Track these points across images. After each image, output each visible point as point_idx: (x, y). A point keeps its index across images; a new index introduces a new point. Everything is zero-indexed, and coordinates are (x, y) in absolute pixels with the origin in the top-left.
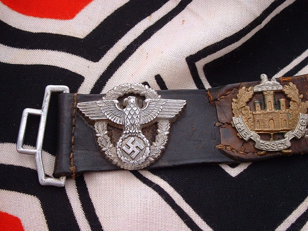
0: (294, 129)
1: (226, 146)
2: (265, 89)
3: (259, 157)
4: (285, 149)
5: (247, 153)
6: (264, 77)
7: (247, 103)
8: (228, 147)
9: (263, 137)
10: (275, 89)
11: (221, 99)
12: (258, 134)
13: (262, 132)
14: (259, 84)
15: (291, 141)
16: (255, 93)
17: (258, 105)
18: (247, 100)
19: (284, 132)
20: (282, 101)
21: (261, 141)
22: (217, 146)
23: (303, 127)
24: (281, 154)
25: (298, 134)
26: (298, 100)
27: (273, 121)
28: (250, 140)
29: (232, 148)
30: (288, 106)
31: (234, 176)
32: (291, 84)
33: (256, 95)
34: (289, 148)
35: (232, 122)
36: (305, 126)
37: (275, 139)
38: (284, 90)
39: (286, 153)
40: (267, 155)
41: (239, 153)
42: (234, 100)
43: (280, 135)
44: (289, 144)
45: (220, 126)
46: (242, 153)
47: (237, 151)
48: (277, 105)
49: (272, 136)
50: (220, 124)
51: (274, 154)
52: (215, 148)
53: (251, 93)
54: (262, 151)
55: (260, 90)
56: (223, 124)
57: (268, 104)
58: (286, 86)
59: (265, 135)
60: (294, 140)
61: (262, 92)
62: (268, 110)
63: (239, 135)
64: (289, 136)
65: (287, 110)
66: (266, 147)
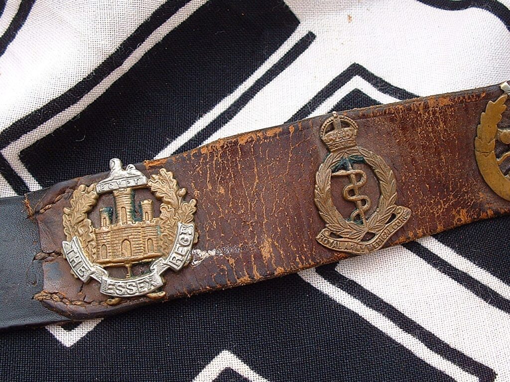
0: (168, 254)
1: (52, 294)
2: (114, 186)
3: (110, 308)
4: (154, 292)
5: (90, 303)
6: (116, 163)
7: (88, 213)
8: (55, 296)
10: (132, 183)
11: (45, 210)
12: (105, 268)
13: (112, 264)
15: (163, 275)
17: (105, 215)
18: (86, 208)
19: (150, 260)
20: (146, 204)
21: (109, 281)
22: (37, 295)
23: (186, 249)
24: (147, 301)
25: (175, 262)
26: (174, 200)
27: (128, 242)
28: (91, 280)
29: (62, 297)
30: (156, 213)
31: (70, 346)
32: (163, 171)
33: (104, 197)
35: (62, 252)
36: (188, 246)
37: (134, 275)
38: (150, 184)
39: (155, 298)
40: (124, 304)
41: (75, 304)
42: (67, 210)
44: (159, 281)
45: (43, 258)
46: (79, 303)
47: (71, 302)
48: (137, 213)
49: (129, 269)
50: (43, 255)
51: (136, 302)
52: (33, 298)
53: (93, 195)
54: (113, 298)
55: (106, 188)
56: (49, 254)
57: (121, 213)
58: (154, 176)
60: (168, 273)
61: (111, 192)
62: (121, 223)
63: (73, 273)
64: (157, 268)
65: (155, 220)
66: (117, 291)
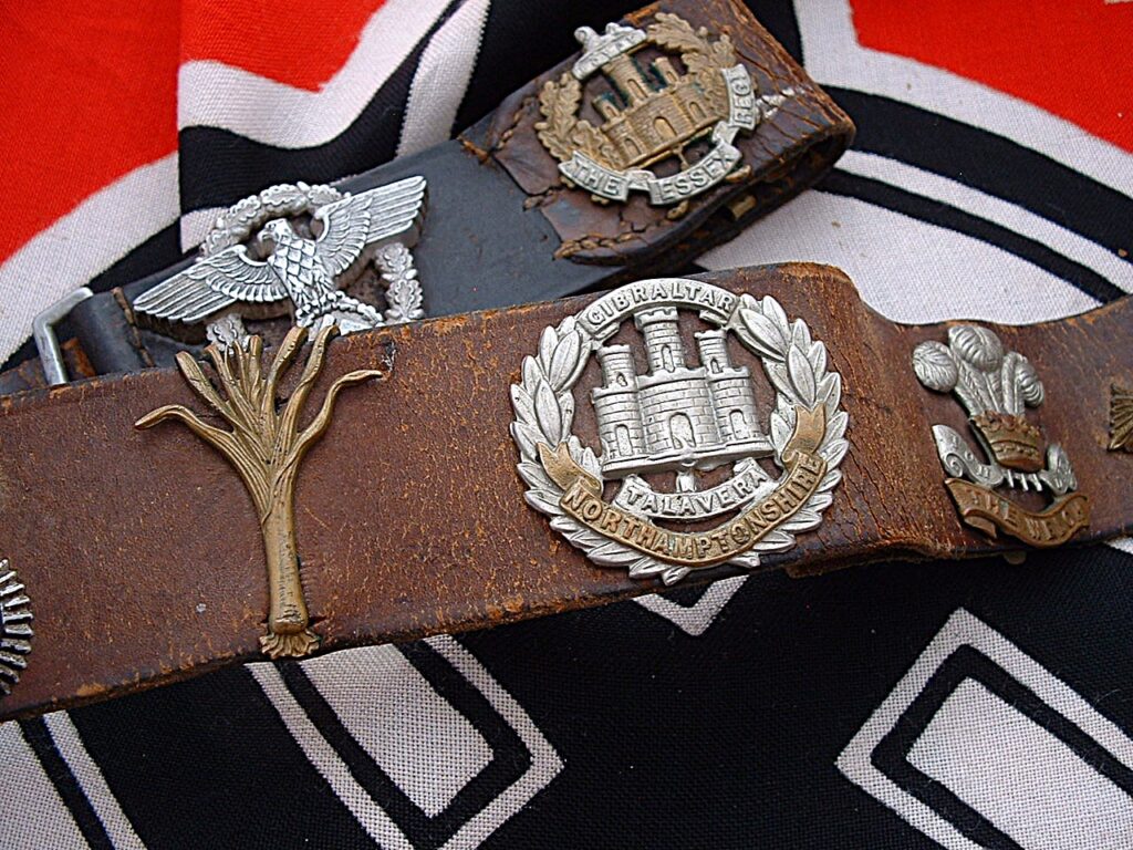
0: (728, 114)
1: (579, 242)
2: (602, 60)
3: (678, 225)
4: (732, 171)
5: (643, 231)
6: (586, 33)
7: (577, 114)
8: (586, 242)
9: (660, 170)
10: (626, 45)
11: (505, 141)
12: (643, 169)
13: (655, 159)
14: (581, 55)
15: (735, 143)
16: (585, 82)
17: (605, 105)
18: (573, 108)
19: (706, 131)
20: (661, 63)
21: (661, 182)
22: (557, 253)
23: (747, 98)
24: (726, 189)
25: (743, 120)
27: (662, 121)
28: (633, 193)
29: (597, 240)
30: (683, 70)
32: (659, 16)
33: (589, 86)
34: (739, 164)
35: (563, 180)
36: (749, 94)
37: (692, 162)
38: (651, 38)
39: (739, 178)
40: (695, 211)
41: (624, 241)
42: (542, 125)
43: (701, 144)
44: (735, 154)
45: (538, 204)
46: (628, 237)
47: (615, 241)
48: (655, 79)
49: (681, 157)
50: (535, 199)
51: (711, 199)
52: (554, 259)
53: (576, 86)
54: (677, 204)
55: (590, 68)
56: (544, 194)
57: (630, 89)
58: (652, 26)
59: (666, 164)
60: (741, 138)
61: (599, 72)
62: (637, 101)
63: (599, 199)
64: (724, 135)
65: (686, 78)
66: (681, 191)
